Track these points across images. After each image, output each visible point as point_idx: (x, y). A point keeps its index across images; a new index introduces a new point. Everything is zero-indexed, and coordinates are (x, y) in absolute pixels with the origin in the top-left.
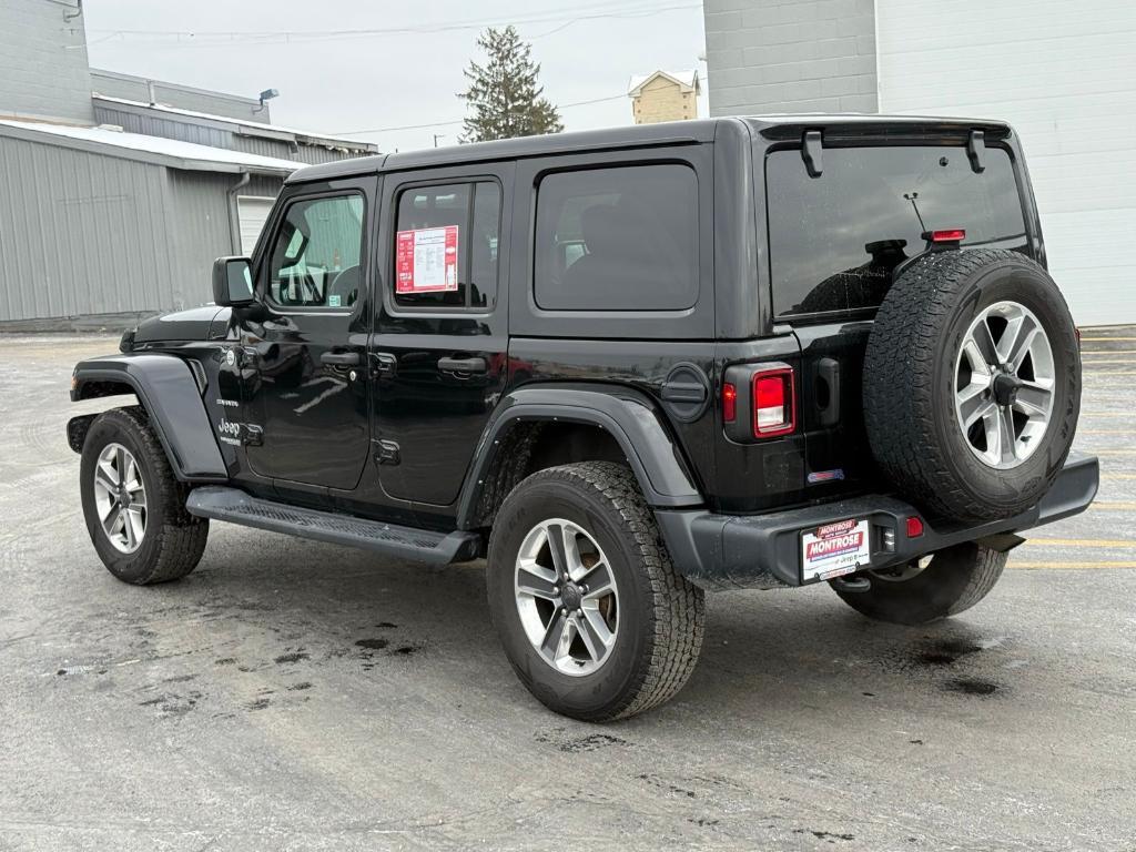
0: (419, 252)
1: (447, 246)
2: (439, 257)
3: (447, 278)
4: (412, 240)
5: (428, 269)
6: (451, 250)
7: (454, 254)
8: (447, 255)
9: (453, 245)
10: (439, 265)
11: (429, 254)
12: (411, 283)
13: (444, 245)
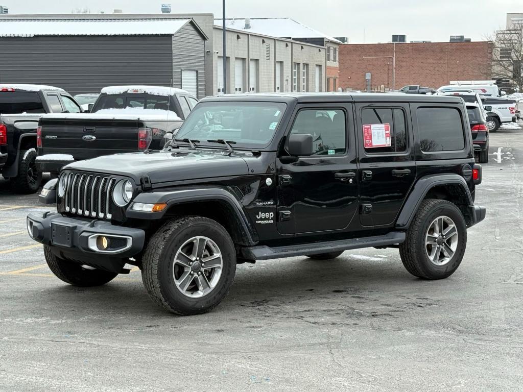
0: (374, 133)
1: (386, 131)
2: (383, 135)
3: (386, 142)
4: (370, 128)
5: (378, 138)
6: (387, 132)
7: (388, 133)
8: (386, 134)
9: (388, 130)
10: (383, 137)
11: (378, 133)
12: (371, 144)
13: (384, 130)
